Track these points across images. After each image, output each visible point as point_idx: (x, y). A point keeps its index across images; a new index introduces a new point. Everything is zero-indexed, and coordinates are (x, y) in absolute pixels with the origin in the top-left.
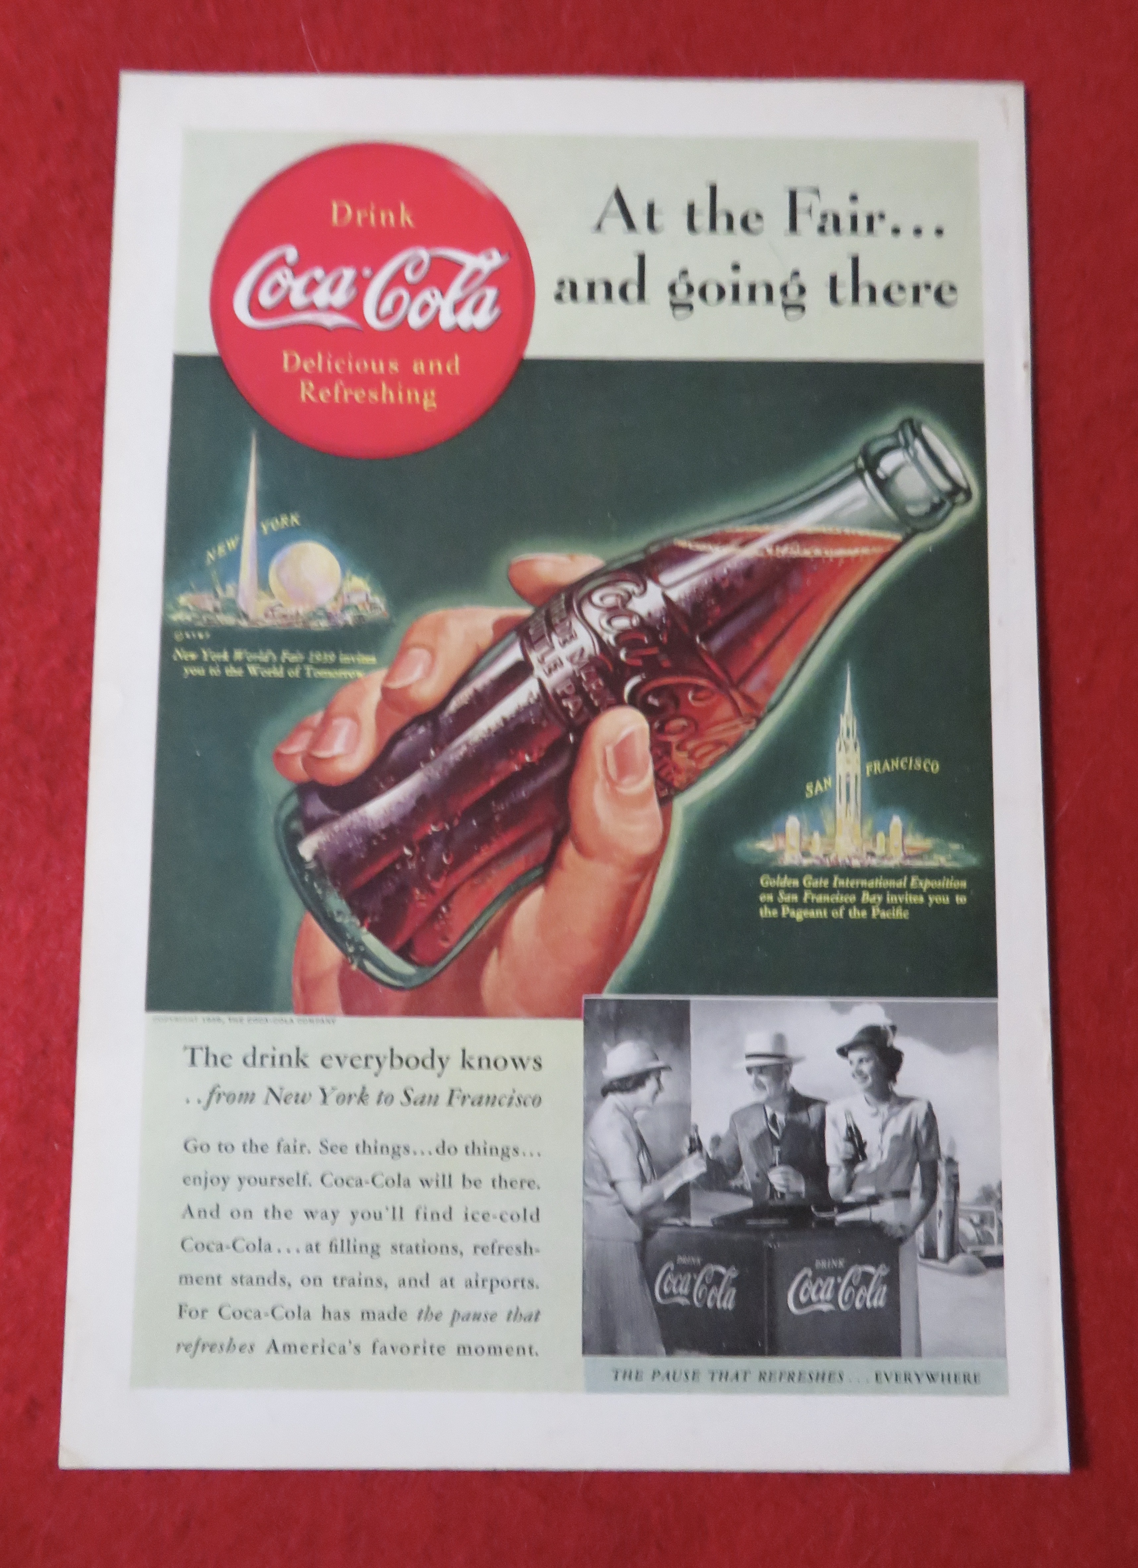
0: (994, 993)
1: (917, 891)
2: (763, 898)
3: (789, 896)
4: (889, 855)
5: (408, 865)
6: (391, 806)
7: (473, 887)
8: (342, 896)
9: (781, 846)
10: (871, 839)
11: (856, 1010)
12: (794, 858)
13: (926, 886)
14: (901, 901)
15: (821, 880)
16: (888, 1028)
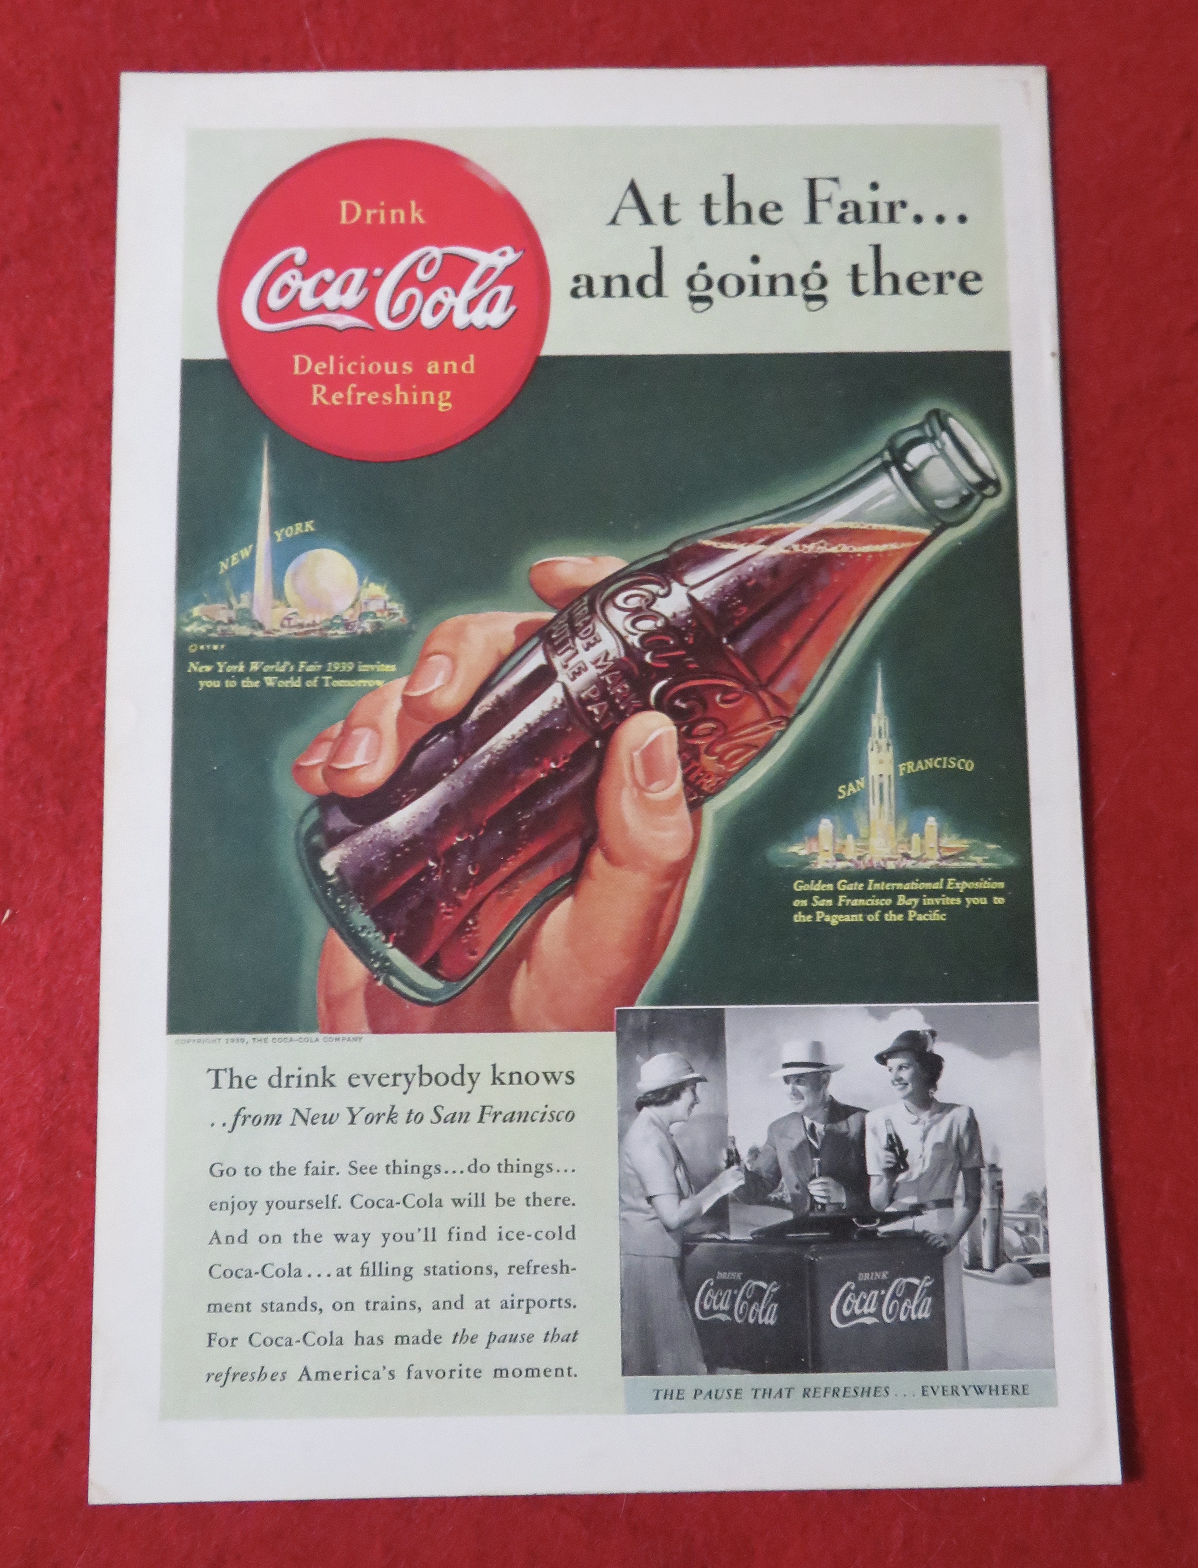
0: (1034, 996)
1: (954, 893)
2: (797, 903)
3: (824, 900)
4: (925, 857)
5: (433, 876)
6: (414, 817)
7: (500, 898)
8: (366, 911)
9: (814, 850)
10: (906, 840)
11: (894, 1016)
12: (827, 862)
13: (963, 888)
14: (938, 903)
15: (856, 884)
16: (927, 1033)
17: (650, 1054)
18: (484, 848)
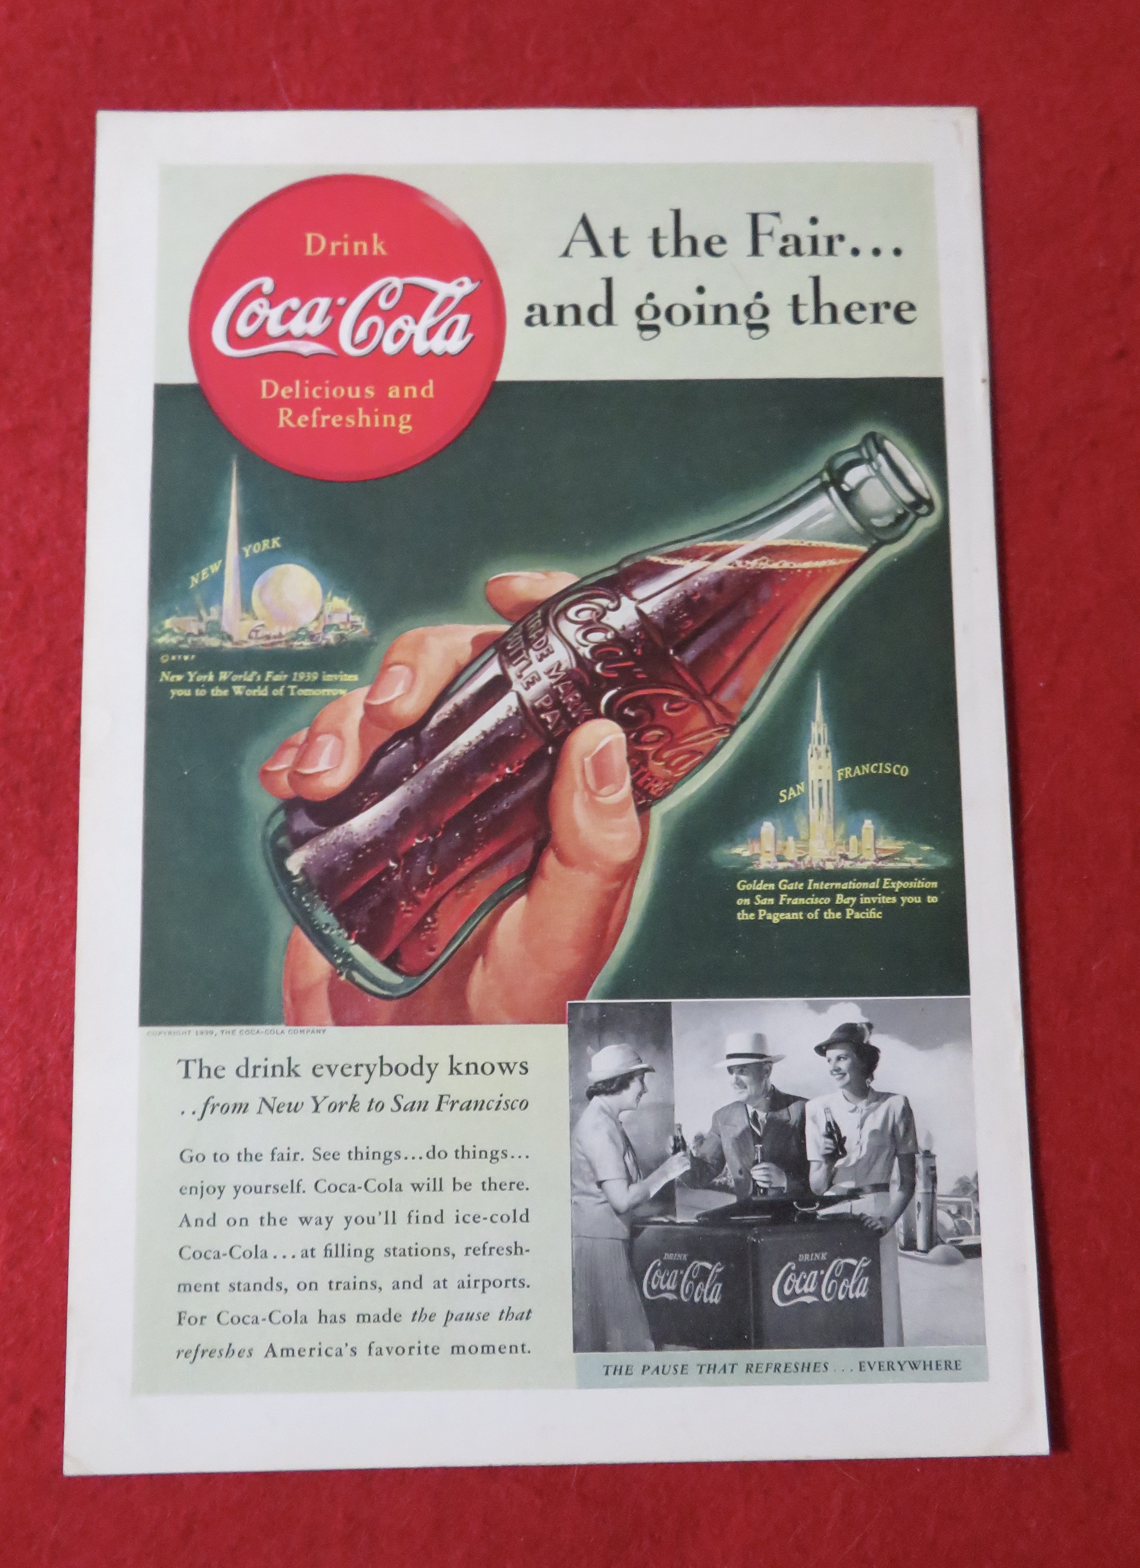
0: (966, 990)
1: (890, 892)
2: (740, 901)
3: (765, 899)
4: (861, 858)
5: (393, 876)
6: (375, 820)
7: (458, 896)
8: (329, 909)
9: (757, 851)
10: (844, 842)
11: (833, 1009)
12: (769, 862)
13: (898, 887)
14: (874, 902)
15: (797, 883)
16: (864, 1026)
17: (601, 1046)
18: (442, 849)
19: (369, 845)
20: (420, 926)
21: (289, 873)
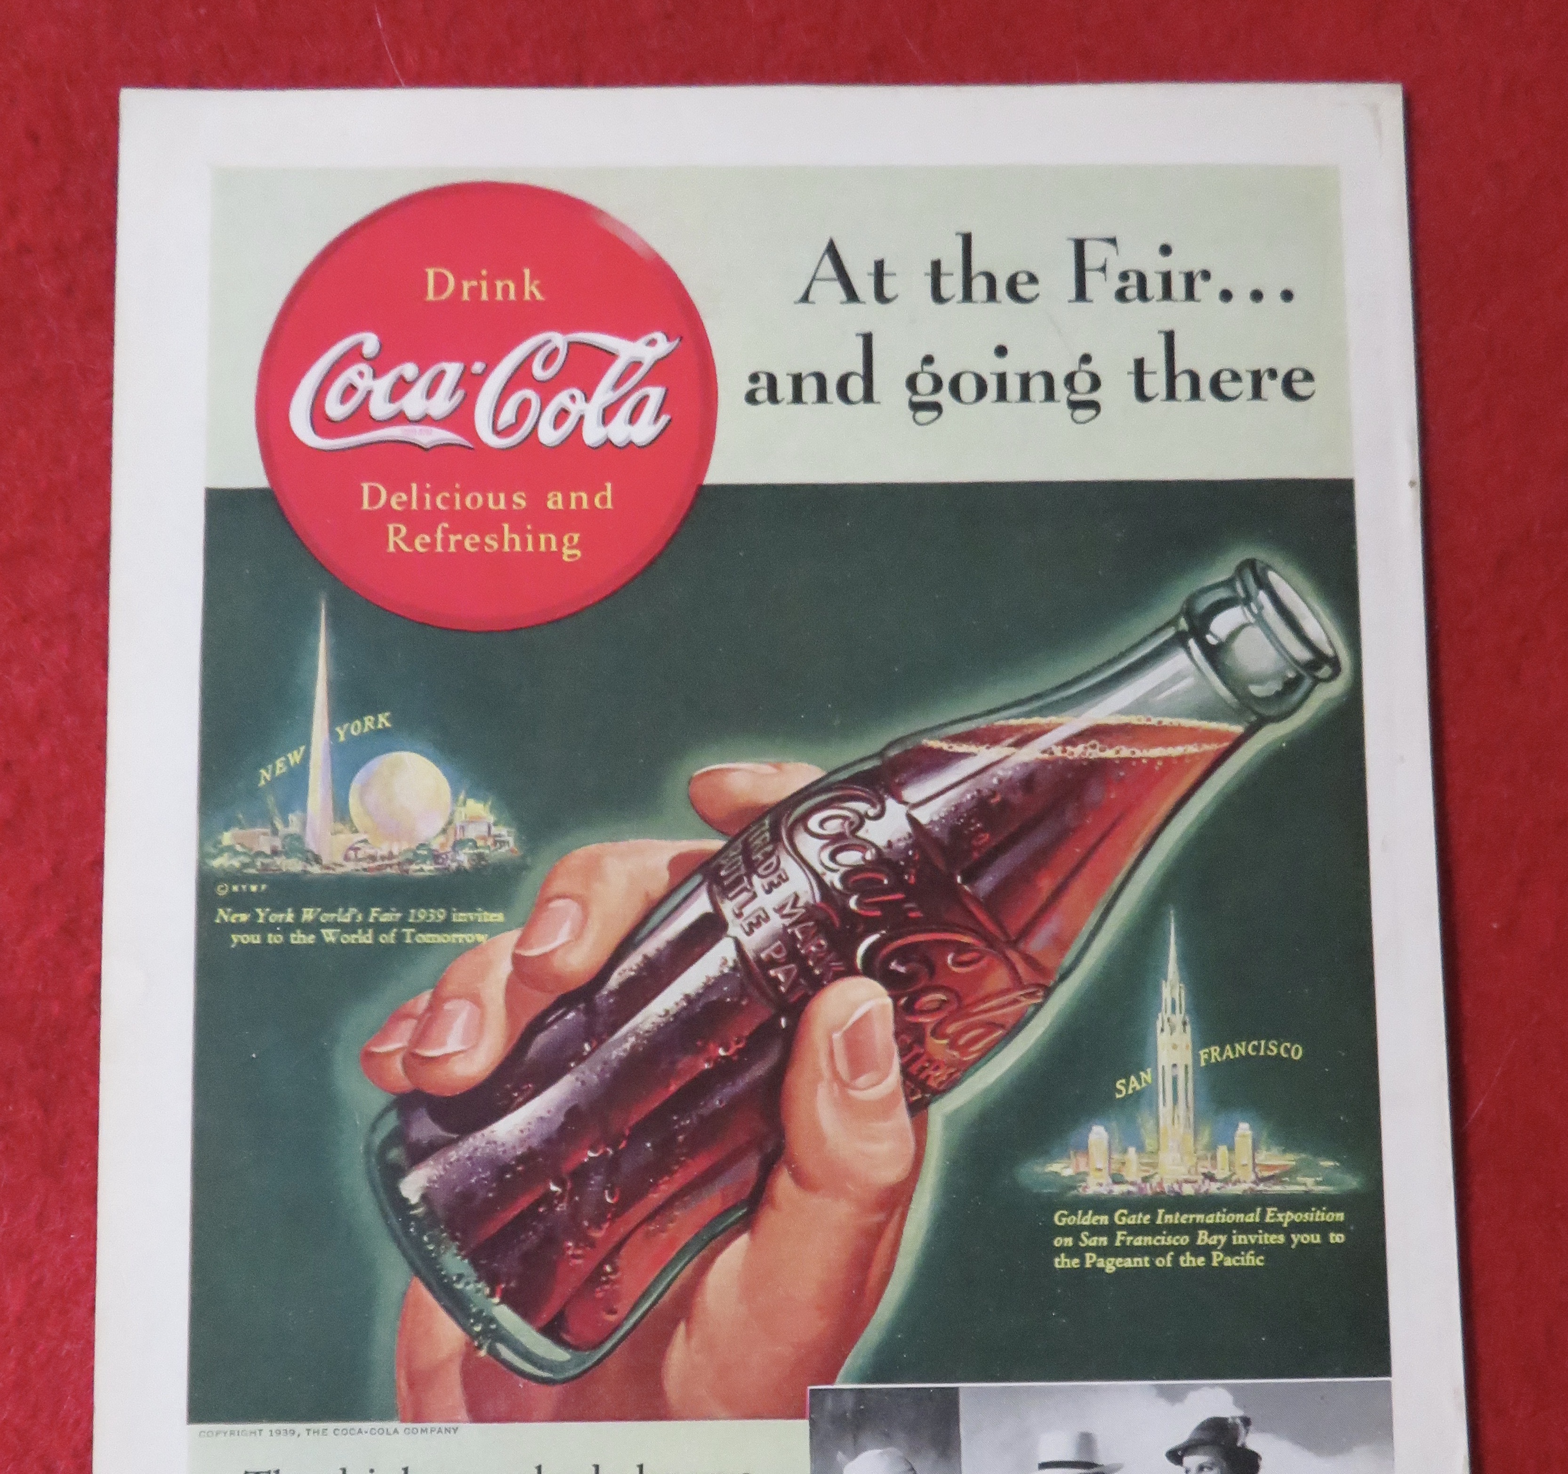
0: (1386, 1371)
1: (1275, 1228)
2: (1059, 1241)
3: (1095, 1238)
4: (1234, 1178)
5: (556, 1206)
6: (529, 1123)
7: (649, 1235)
8: (463, 1253)
9: (1082, 1169)
10: (1209, 1155)
11: (1193, 1397)
12: (1101, 1185)
13: (1287, 1220)
14: (1253, 1241)
15: (1140, 1215)
16: (1238, 1421)
17: (856, 1451)
18: (626, 1167)
19: (520, 1160)
20: (595, 1277)
21: (406, 1200)
